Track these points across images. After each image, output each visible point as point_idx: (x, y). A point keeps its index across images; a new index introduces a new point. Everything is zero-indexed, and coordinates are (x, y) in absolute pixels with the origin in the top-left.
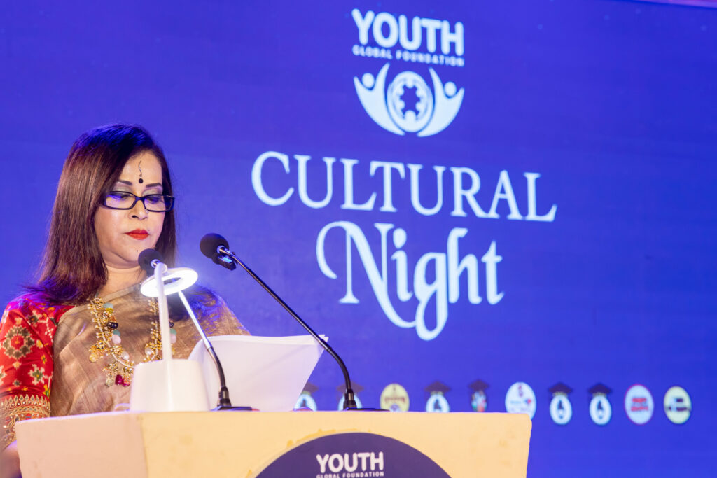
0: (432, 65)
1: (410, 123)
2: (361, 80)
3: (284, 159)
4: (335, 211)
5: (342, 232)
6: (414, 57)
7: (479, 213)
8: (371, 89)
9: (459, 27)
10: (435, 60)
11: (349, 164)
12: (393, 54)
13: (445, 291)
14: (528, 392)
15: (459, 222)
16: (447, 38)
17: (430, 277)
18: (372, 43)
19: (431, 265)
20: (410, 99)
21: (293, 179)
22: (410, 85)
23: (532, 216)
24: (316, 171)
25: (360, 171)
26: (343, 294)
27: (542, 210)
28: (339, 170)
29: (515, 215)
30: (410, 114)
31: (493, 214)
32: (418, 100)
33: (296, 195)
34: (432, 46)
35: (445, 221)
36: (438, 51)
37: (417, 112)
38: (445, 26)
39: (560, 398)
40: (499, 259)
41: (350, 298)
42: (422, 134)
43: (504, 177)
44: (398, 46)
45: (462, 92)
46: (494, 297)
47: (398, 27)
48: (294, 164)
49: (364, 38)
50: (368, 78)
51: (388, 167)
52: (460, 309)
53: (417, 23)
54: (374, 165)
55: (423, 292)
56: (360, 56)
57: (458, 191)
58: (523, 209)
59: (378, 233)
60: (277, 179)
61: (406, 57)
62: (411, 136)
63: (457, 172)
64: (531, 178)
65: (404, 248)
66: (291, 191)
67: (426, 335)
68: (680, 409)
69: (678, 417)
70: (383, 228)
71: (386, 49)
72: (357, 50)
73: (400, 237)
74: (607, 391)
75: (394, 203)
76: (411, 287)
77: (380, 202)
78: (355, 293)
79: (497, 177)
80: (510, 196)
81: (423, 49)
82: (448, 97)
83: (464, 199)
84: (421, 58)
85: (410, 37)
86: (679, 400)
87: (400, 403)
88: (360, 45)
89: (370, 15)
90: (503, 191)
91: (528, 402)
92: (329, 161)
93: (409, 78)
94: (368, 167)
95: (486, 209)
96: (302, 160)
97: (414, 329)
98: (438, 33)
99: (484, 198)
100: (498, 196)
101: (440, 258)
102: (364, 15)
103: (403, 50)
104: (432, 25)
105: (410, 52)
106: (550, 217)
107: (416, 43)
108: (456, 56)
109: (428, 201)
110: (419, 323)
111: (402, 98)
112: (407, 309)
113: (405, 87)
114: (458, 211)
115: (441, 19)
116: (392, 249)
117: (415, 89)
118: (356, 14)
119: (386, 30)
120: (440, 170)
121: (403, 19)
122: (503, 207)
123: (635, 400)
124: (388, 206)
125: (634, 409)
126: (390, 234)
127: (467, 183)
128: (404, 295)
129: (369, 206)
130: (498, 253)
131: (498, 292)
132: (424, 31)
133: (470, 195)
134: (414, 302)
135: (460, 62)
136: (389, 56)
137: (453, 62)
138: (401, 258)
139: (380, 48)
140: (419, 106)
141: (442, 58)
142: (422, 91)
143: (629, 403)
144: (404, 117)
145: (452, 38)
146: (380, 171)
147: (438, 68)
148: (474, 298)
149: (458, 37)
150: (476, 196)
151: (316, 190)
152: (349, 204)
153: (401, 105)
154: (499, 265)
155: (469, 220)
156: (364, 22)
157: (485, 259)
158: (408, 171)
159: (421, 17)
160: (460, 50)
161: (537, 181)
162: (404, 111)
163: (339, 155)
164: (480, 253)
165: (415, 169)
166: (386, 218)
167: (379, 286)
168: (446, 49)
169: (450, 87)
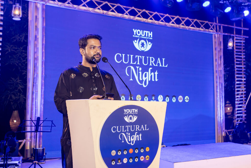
0: (147, 39)
1: (143, 49)
2: (134, 41)
3: (120, 55)
4: (129, 64)
5: (130, 68)
6: (144, 37)
7: (154, 65)
8: (136, 43)
9: (152, 32)
10: (147, 38)
11: (132, 56)
12: (140, 37)
13: (148, 79)
14: (162, 97)
15: (151, 67)
16: (149, 34)
17: (146, 76)
18: (136, 35)
19: (146, 74)
20: (143, 45)
21: (122, 58)
22: (143, 42)
23: (163, 66)
24: (126, 57)
25: (134, 57)
26: (130, 79)
27: (165, 65)
28: (130, 57)
29: (161, 66)
30: (143, 47)
31: (157, 65)
32: (144, 45)
33: (122, 61)
34: (147, 36)
35: (148, 66)
36: (148, 36)
37: (144, 47)
38: (149, 32)
39: (167, 98)
40: (158, 73)
41: (131, 80)
42: (145, 51)
43: (159, 59)
44: (141, 35)
45: (152, 44)
46: (156, 80)
47: (141, 32)
48: (122, 56)
49: (135, 34)
50: (135, 41)
51: (138, 56)
52: (150, 82)
53: (144, 32)
54: (136, 56)
55: (144, 79)
56: (134, 37)
57: (151, 61)
58: (162, 65)
59: (137, 68)
60: (119, 58)
61: (142, 37)
62: (143, 51)
63: (151, 58)
64: (164, 59)
65: (141, 71)
66: (121, 60)
67: (144, 86)
68: (187, 100)
69: (187, 101)
70: (138, 67)
71: (139, 36)
72: (134, 36)
73: (140, 69)
74: (175, 97)
75: (139, 63)
76: (142, 78)
77: (137, 63)
78: (132, 79)
79: (158, 59)
80: (160, 62)
81: (145, 36)
82: (149, 45)
83: (152, 62)
84: (145, 38)
85: (143, 34)
86: (187, 98)
87: (140, 98)
88: (134, 35)
89: (136, 30)
90: (159, 61)
91: (162, 98)
92: (128, 55)
93: (143, 41)
94: (135, 56)
95: (156, 65)
96: (124, 55)
97: (142, 85)
98: (148, 33)
99: (155, 63)
100: (158, 62)
101: (147, 73)
102: (135, 30)
103: (142, 36)
104: (147, 32)
105: (143, 36)
106: (167, 66)
107: (144, 35)
108: (151, 38)
109: (145, 63)
110: (143, 84)
111: (141, 44)
112: (141, 82)
113: (142, 43)
114: (151, 65)
115: (149, 31)
116: (139, 71)
117: (144, 43)
118: (134, 30)
119: (139, 33)
120: (148, 57)
121: (142, 31)
122: (159, 64)
123: (180, 98)
124: (138, 63)
125: (179, 100)
126: (139, 68)
127: (152, 60)
128: (141, 79)
129: (135, 63)
130: (157, 72)
131: (157, 79)
132: (145, 33)
133: (153, 62)
134: (143, 80)
135: (152, 39)
136: (139, 37)
137: (150, 38)
138: (140, 73)
139: (138, 36)
140: (144, 46)
141: (148, 38)
142: (145, 43)
143: (179, 99)
144: (142, 48)
145: (150, 34)
146: (137, 57)
147: (148, 39)
148: (153, 80)
149: (151, 34)
150: (154, 62)
151: (126, 60)
152: (132, 63)
153: (141, 46)
154: (157, 74)
155: (153, 66)
156: (135, 31)
157: (155, 73)
158: (142, 57)
159: (145, 31)
160: (152, 36)
161: (164, 60)
162: (142, 47)
163: (130, 54)
164: (154, 72)
165: (143, 57)
166: (138, 65)
167: (137, 78)
168: (149, 36)
169: (150, 43)
